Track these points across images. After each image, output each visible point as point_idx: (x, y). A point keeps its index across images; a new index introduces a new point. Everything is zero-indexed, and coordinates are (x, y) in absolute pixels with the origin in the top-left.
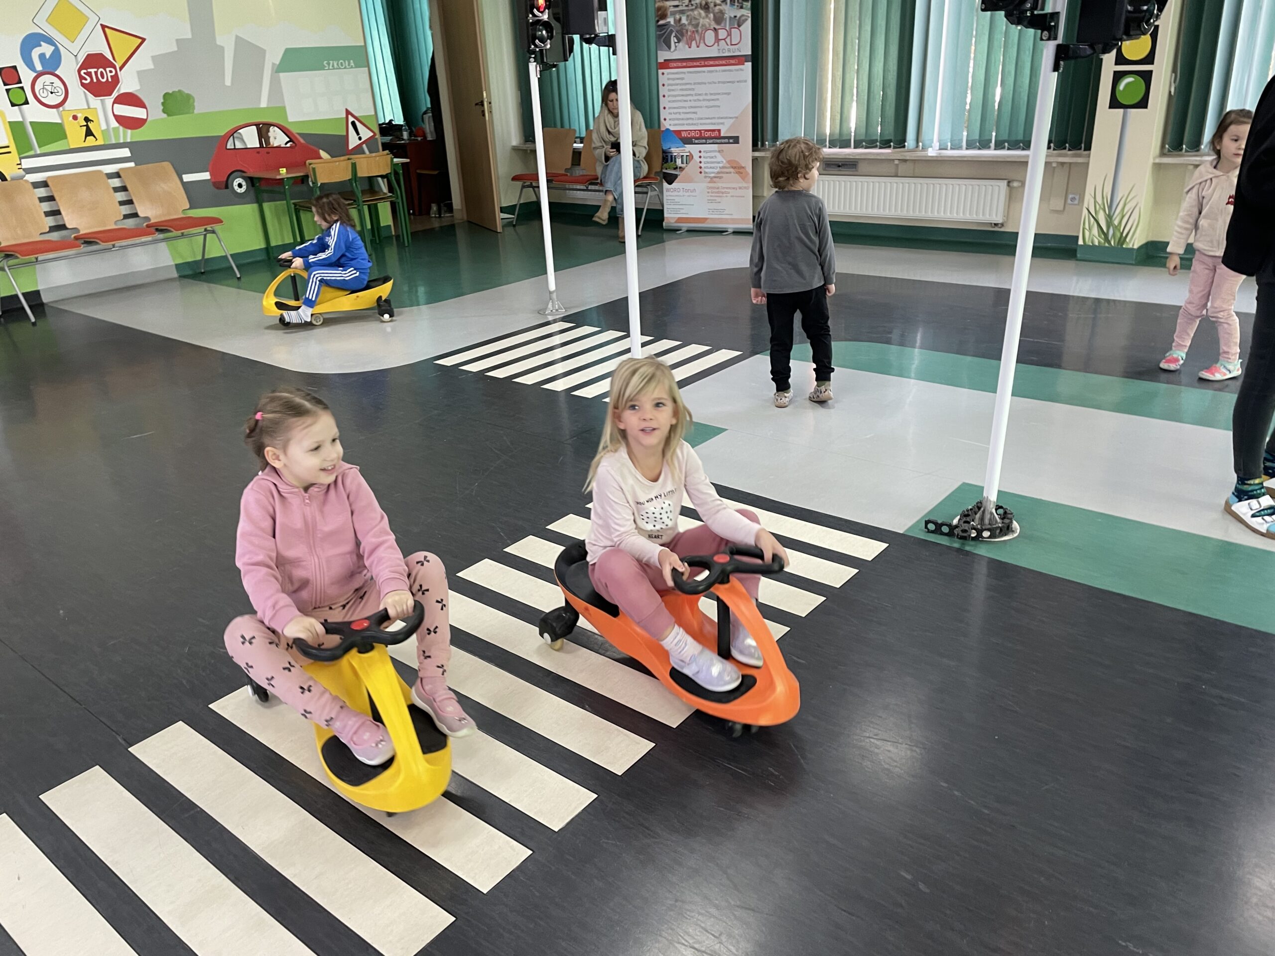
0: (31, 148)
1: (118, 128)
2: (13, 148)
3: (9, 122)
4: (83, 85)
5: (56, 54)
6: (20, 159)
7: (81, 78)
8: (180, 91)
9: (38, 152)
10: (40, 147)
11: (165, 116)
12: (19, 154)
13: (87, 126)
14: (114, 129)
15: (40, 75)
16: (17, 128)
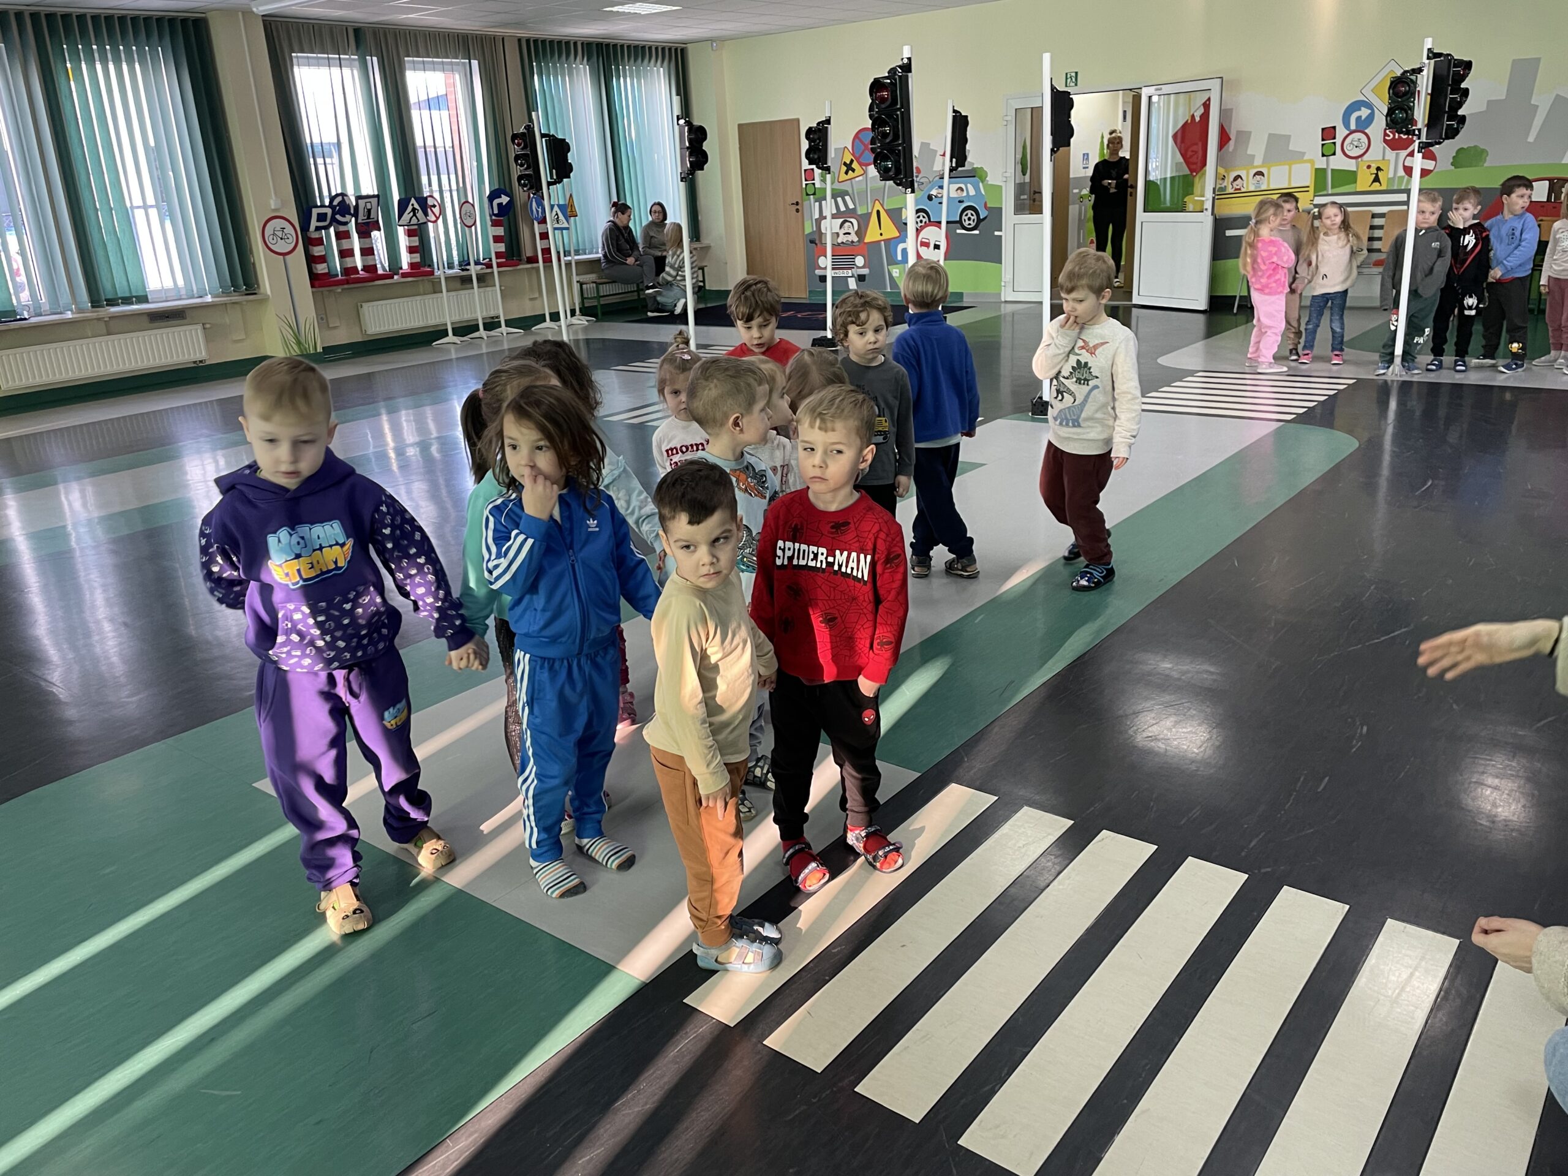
0: (1325, 188)
1: (1403, 177)
2: (1312, 189)
3: (1317, 170)
4: (1385, 141)
5: (1370, 118)
6: (1315, 196)
7: (1386, 135)
8: (1475, 147)
9: (1330, 192)
10: (1333, 187)
11: (1453, 168)
12: (1315, 192)
13: (1377, 174)
14: (1399, 177)
15: (1352, 132)
16: (1320, 174)
